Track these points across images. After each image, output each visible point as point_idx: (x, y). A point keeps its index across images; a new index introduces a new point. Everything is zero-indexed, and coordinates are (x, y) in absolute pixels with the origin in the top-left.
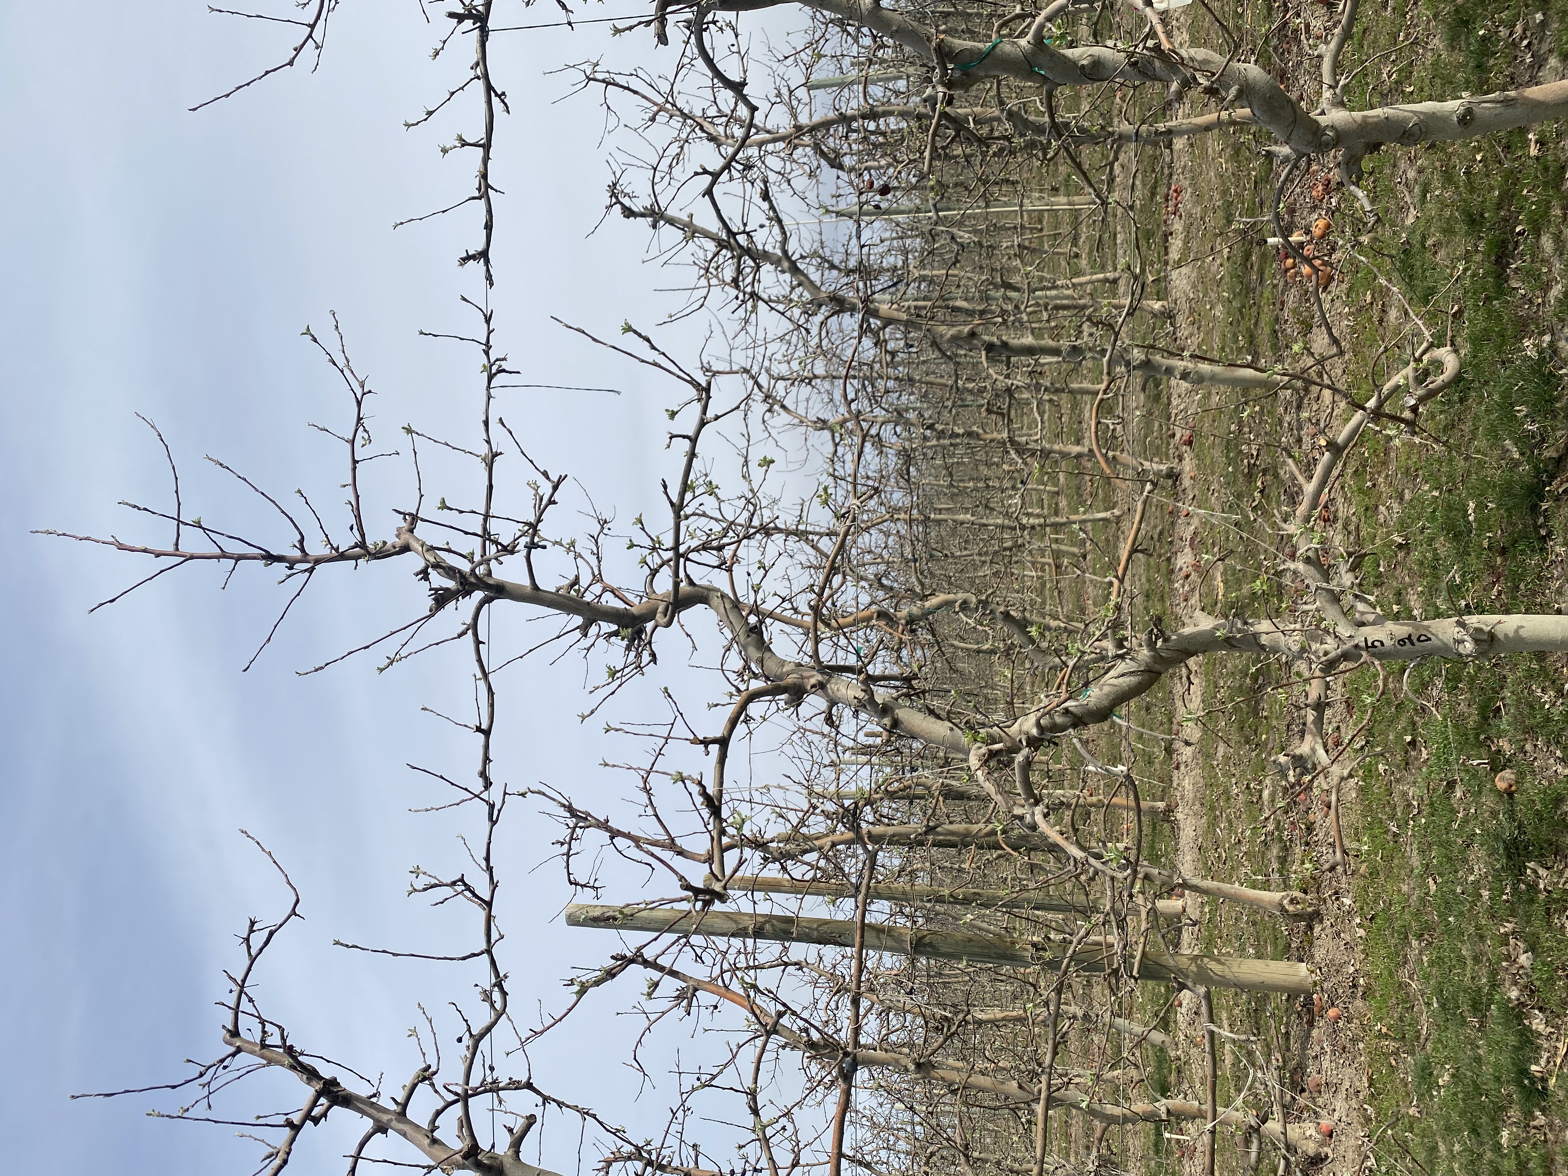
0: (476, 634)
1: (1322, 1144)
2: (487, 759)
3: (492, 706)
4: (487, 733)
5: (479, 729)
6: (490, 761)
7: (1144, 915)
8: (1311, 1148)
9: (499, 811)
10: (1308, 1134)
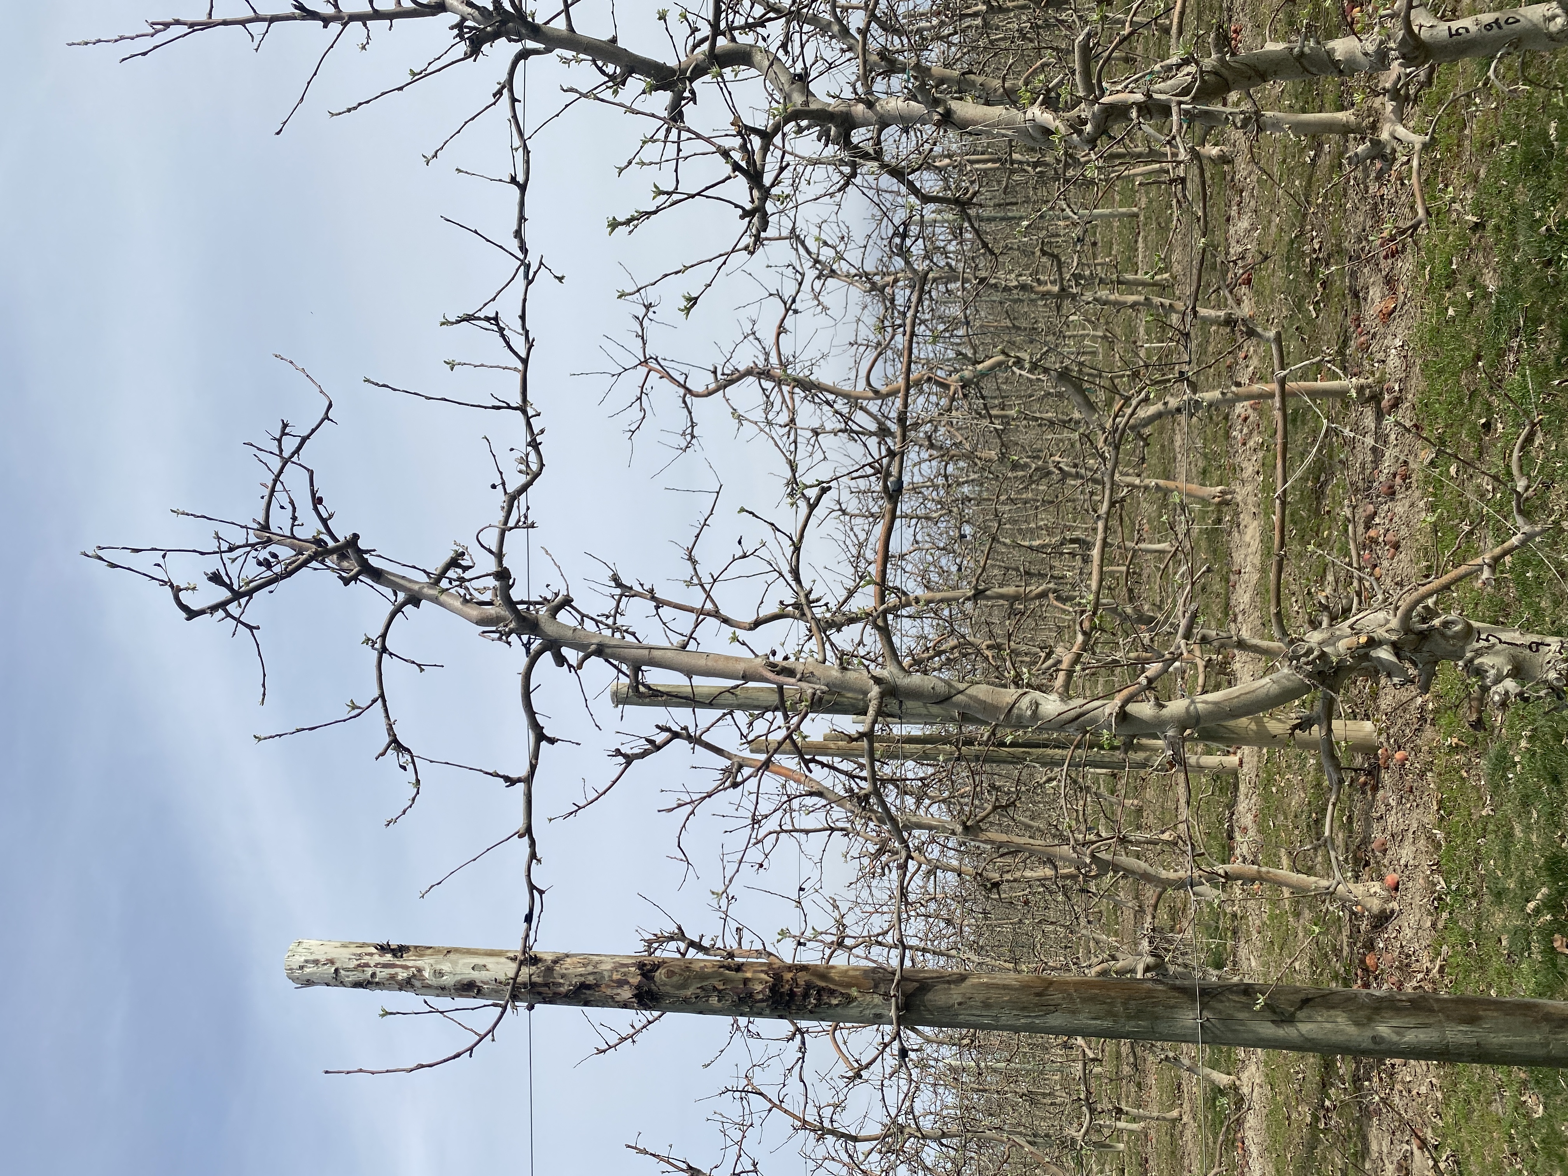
0: (511, 90)
1: (1387, 901)
2: (522, 219)
3: (527, 162)
4: (523, 188)
5: (513, 180)
6: (526, 220)
7: (1201, 669)
8: (1375, 905)
9: (535, 273)
10: (1372, 891)
